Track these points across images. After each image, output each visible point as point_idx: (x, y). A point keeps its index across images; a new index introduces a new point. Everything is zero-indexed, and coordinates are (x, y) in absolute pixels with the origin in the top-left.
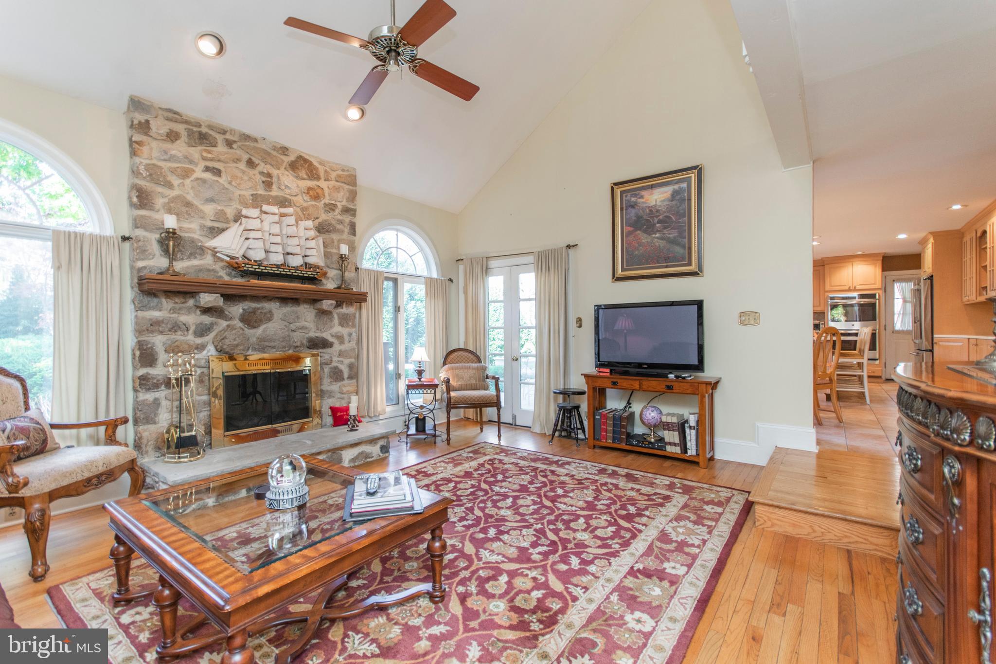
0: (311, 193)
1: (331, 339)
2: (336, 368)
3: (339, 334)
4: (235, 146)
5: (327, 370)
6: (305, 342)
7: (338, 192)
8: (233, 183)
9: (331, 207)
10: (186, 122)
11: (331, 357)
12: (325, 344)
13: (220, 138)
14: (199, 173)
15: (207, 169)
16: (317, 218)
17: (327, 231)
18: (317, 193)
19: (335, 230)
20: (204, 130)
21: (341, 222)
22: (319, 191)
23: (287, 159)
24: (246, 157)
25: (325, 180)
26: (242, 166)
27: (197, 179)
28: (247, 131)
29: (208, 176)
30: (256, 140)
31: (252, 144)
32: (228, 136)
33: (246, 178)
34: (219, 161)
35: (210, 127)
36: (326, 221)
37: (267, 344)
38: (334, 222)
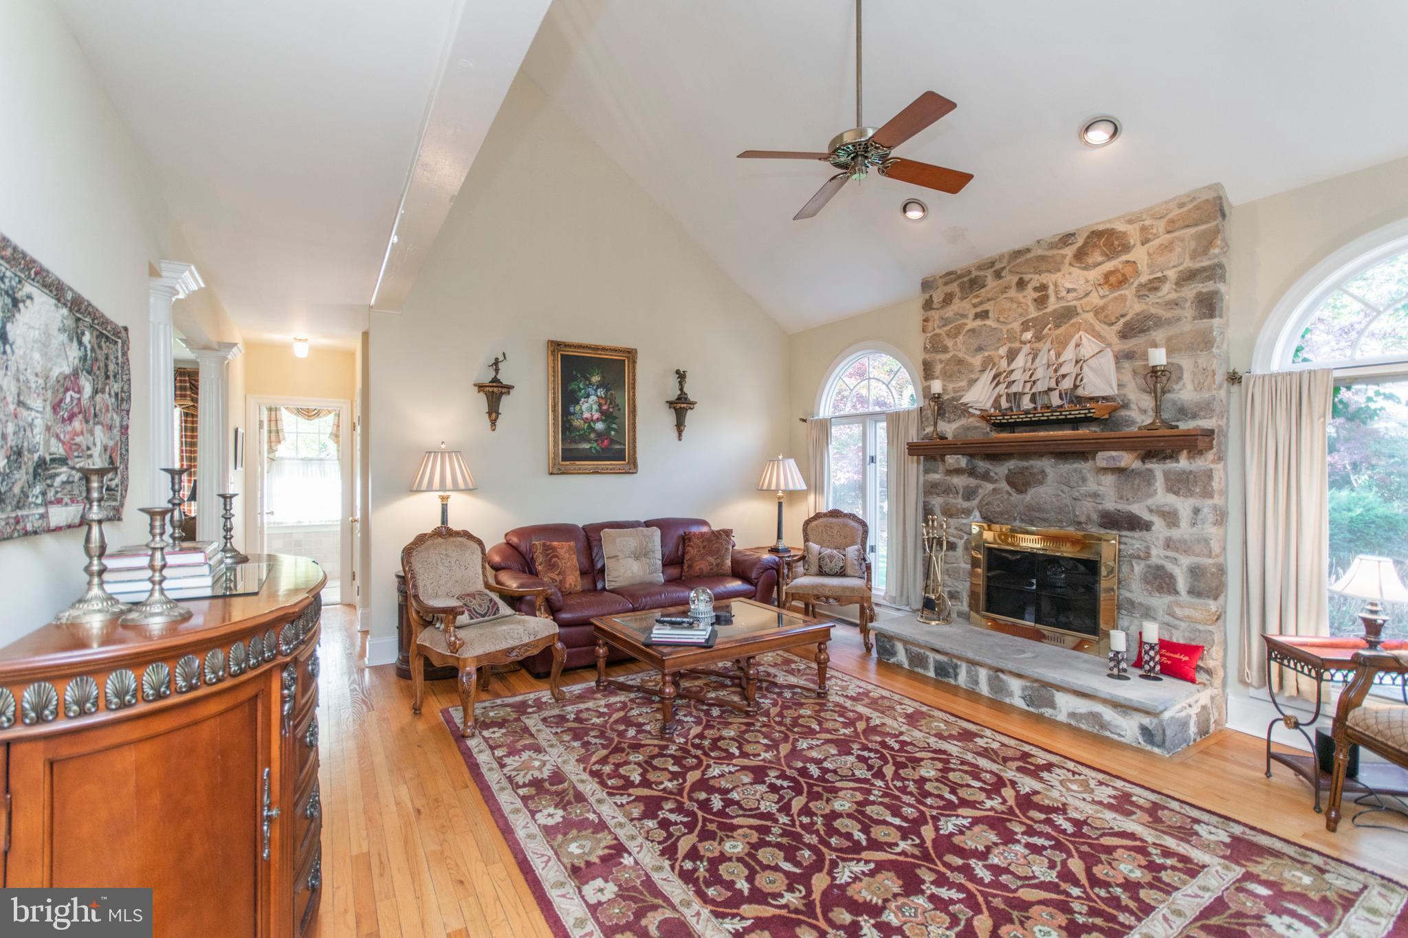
0: (1113, 279)
1: (1146, 516)
2: (1160, 568)
3: (1167, 509)
4: (1003, 274)
5: (1138, 568)
6: (1095, 516)
7: (1170, 251)
8: (1001, 319)
9: (1154, 286)
10: (960, 277)
11: (1148, 548)
12: (1134, 523)
13: (989, 274)
14: (971, 324)
15: (977, 316)
16: (1123, 316)
17: (1142, 331)
18: (1124, 275)
19: (1159, 322)
20: (974, 274)
21: (1176, 304)
22: (1128, 270)
23: (1069, 252)
24: (1015, 279)
25: (1143, 244)
26: (1012, 293)
27: (969, 331)
28: (1017, 247)
29: (979, 322)
30: (1028, 250)
31: (1022, 259)
32: (998, 266)
33: (1015, 306)
34: (989, 300)
35: (979, 268)
36: (1137, 315)
37: (1037, 514)
38: (1153, 311)
